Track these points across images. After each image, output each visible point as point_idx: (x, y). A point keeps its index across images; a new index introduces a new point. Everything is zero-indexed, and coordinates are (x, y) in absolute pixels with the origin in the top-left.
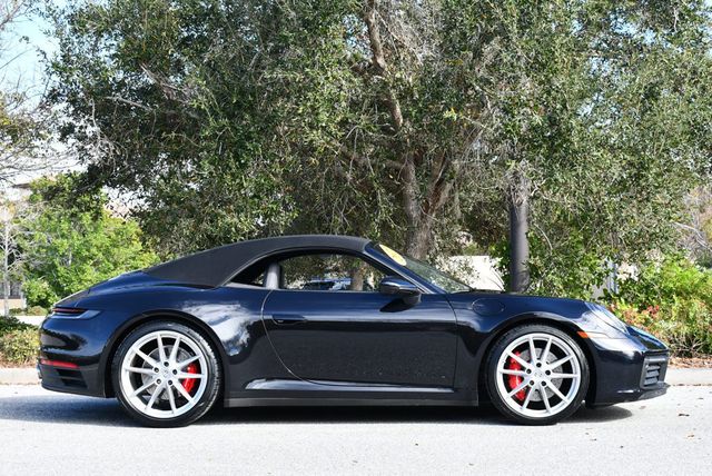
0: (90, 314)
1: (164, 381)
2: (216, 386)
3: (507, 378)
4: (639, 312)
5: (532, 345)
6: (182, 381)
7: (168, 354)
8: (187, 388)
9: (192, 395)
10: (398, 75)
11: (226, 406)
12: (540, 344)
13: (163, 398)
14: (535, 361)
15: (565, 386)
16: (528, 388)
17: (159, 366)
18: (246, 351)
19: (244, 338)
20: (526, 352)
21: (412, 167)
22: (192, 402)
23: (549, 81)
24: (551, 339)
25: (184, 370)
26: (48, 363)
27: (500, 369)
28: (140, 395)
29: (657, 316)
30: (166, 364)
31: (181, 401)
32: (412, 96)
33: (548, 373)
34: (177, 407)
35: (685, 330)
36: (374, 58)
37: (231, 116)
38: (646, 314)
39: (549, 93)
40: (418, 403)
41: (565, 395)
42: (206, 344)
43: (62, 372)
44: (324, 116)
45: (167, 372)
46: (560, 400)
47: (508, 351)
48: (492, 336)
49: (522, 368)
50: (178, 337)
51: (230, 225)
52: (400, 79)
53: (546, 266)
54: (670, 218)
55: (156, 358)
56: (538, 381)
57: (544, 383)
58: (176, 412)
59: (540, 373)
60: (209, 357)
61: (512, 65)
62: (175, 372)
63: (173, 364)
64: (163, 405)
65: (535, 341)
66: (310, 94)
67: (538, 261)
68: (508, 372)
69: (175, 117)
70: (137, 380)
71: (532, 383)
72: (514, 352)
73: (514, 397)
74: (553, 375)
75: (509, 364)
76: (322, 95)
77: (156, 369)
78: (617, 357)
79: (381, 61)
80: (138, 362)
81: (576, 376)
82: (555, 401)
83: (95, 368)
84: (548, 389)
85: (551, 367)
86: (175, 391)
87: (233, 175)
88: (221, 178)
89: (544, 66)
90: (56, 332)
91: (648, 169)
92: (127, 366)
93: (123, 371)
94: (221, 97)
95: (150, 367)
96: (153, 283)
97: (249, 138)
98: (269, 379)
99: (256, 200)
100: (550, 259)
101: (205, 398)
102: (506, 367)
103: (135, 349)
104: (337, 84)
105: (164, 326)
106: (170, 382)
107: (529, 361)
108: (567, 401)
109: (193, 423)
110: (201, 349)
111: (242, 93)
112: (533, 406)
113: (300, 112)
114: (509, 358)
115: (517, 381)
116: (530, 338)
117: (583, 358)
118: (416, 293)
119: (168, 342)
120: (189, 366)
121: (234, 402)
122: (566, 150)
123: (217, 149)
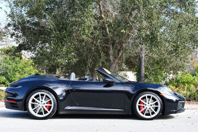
0: (19, 87)
1: (41, 106)
2: (56, 108)
3: (139, 107)
4: (176, 88)
5: (147, 97)
6: (46, 106)
7: (42, 99)
8: (48, 109)
9: (49, 110)
10: (108, 20)
11: (59, 114)
12: (149, 97)
13: (41, 111)
14: (147, 102)
15: (156, 109)
16: (145, 110)
17: (40, 102)
18: (65, 98)
19: (64, 94)
20: (145, 99)
21: (111, 46)
22: (49, 112)
23: (151, 22)
24: (152, 96)
25: (47, 103)
26: (8, 101)
27: (138, 104)
28: (34, 110)
29: (181, 89)
30: (42, 101)
31: (46, 112)
32: (112, 26)
33: (151, 105)
34: (45, 114)
35: (189, 93)
36: (101, 15)
37: (60, 31)
38: (178, 89)
39: (151, 25)
40: (114, 113)
41: (156, 112)
42: (53, 96)
43: (11, 103)
44: (87, 31)
45: (42, 104)
46: (154, 113)
47: (140, 99)
48: (135, 95)
49: (144, 104)
50: (45, 94)
51: (59, 62)
52: (108, 21)
53: (150, 75)
54: (185, 62)
55: (39, 100)
56: (148, 108)
57: (150, 108)
58: (45, 115)
59: (149, 105)
60: (54, 99)
61: (141, 17)
62: (44, 104)
63: (44, 102)
64: (40, 113)
65: (147, 96)
66: (83, 25)
67: (147, 73)
68: (139, 105)
69: (44, 31)
70: (33, 106)
71: (147, 108)
72: (141, 99)
73: (141, 112)
74: (153, 106)
75: (140, 103)
76: (86, 25)
77: (39, 103)
78: (171, 101)
79: (103, 16)
80: (33, 101)
81: (159, 106)
82: (153, 113)
83: (21, 102)
84: (151, 110)
85: (152, 104)
86: (44, 109)
87: (60, 48)
88: (57, 48)
89: (150, 18)
90: (10, 92)
91: (179, 48)
92: (30, 102)
93: (29, 103)
94: (57, 25)
95: (37, 102)
96: (37, 78)
97: (65, 37)
98: (71, 106)
99: (67, 55)
100: (151, 73)
101: (53, 111)
102: (139, 103)
103: (33, 97)
104: (90, 22)
105: (41, 90)
106: (43, 107)
107: (146, 102)
108: (156, 113)
109: (49, 119)
110: (52, 97)
111: (63, 24)
112: (147, 115)
113: (80, 30)
114: (140, 101)
115: (142, 107)
116: (146, 95)
117: (161, 101)
118: (114, 82)
119: (42, 95)
120: (48, 102)
121: (61, 113)
122: (156, 42)
123: (56, 40)
